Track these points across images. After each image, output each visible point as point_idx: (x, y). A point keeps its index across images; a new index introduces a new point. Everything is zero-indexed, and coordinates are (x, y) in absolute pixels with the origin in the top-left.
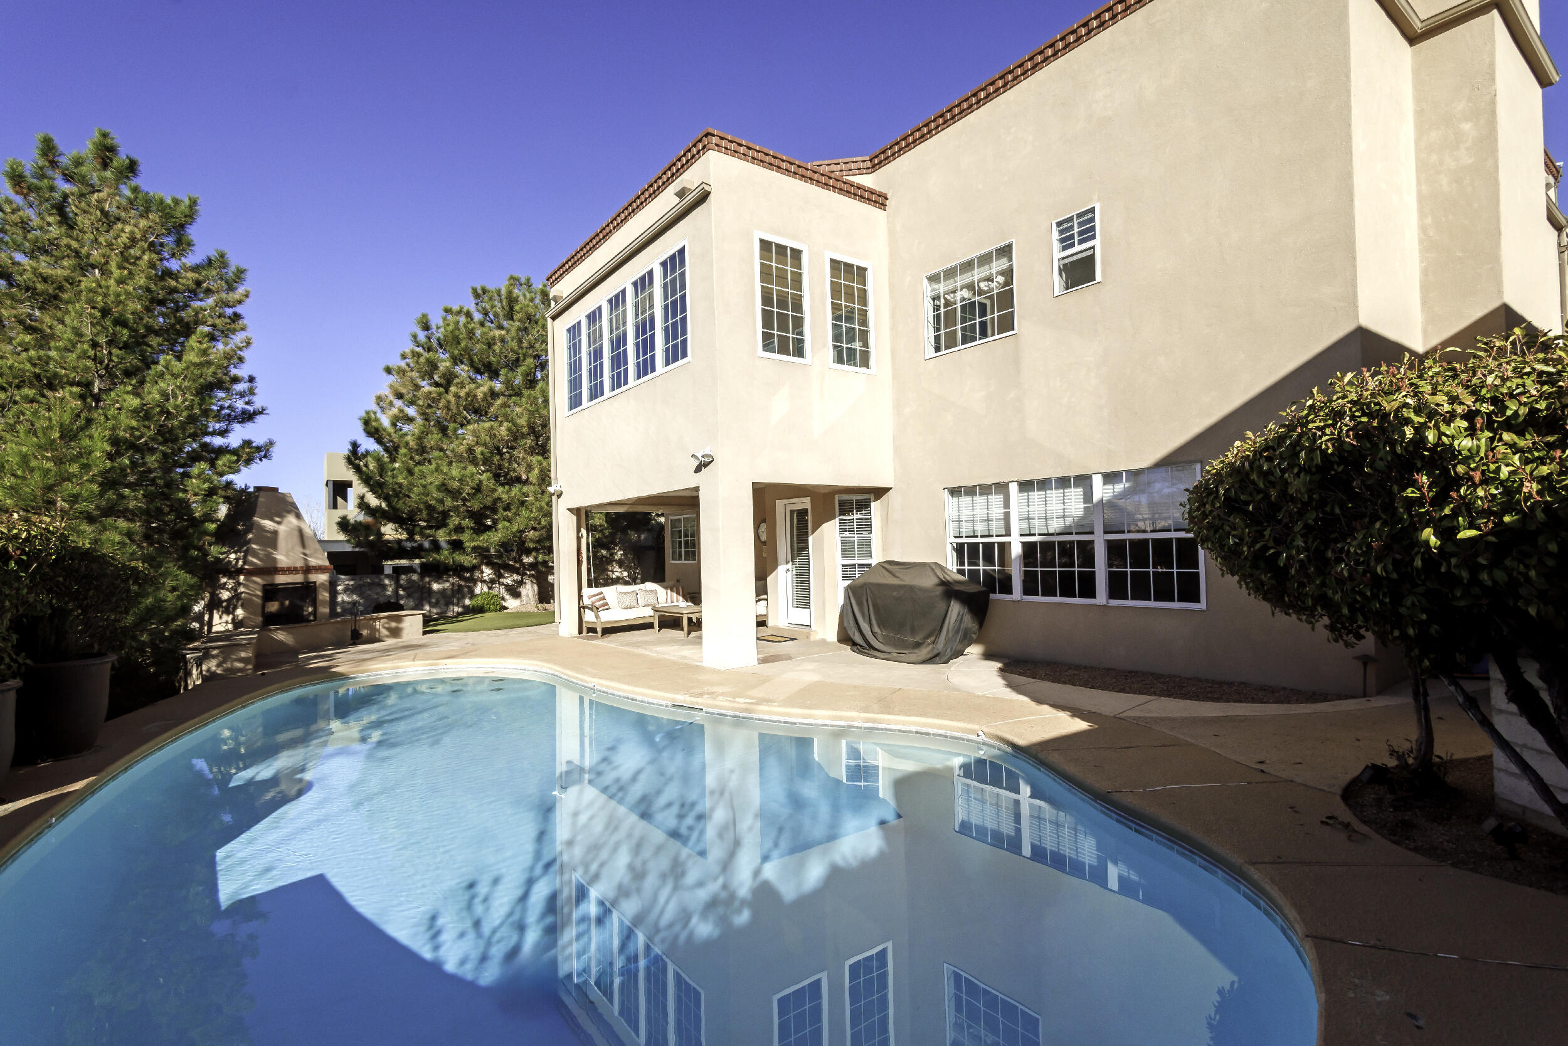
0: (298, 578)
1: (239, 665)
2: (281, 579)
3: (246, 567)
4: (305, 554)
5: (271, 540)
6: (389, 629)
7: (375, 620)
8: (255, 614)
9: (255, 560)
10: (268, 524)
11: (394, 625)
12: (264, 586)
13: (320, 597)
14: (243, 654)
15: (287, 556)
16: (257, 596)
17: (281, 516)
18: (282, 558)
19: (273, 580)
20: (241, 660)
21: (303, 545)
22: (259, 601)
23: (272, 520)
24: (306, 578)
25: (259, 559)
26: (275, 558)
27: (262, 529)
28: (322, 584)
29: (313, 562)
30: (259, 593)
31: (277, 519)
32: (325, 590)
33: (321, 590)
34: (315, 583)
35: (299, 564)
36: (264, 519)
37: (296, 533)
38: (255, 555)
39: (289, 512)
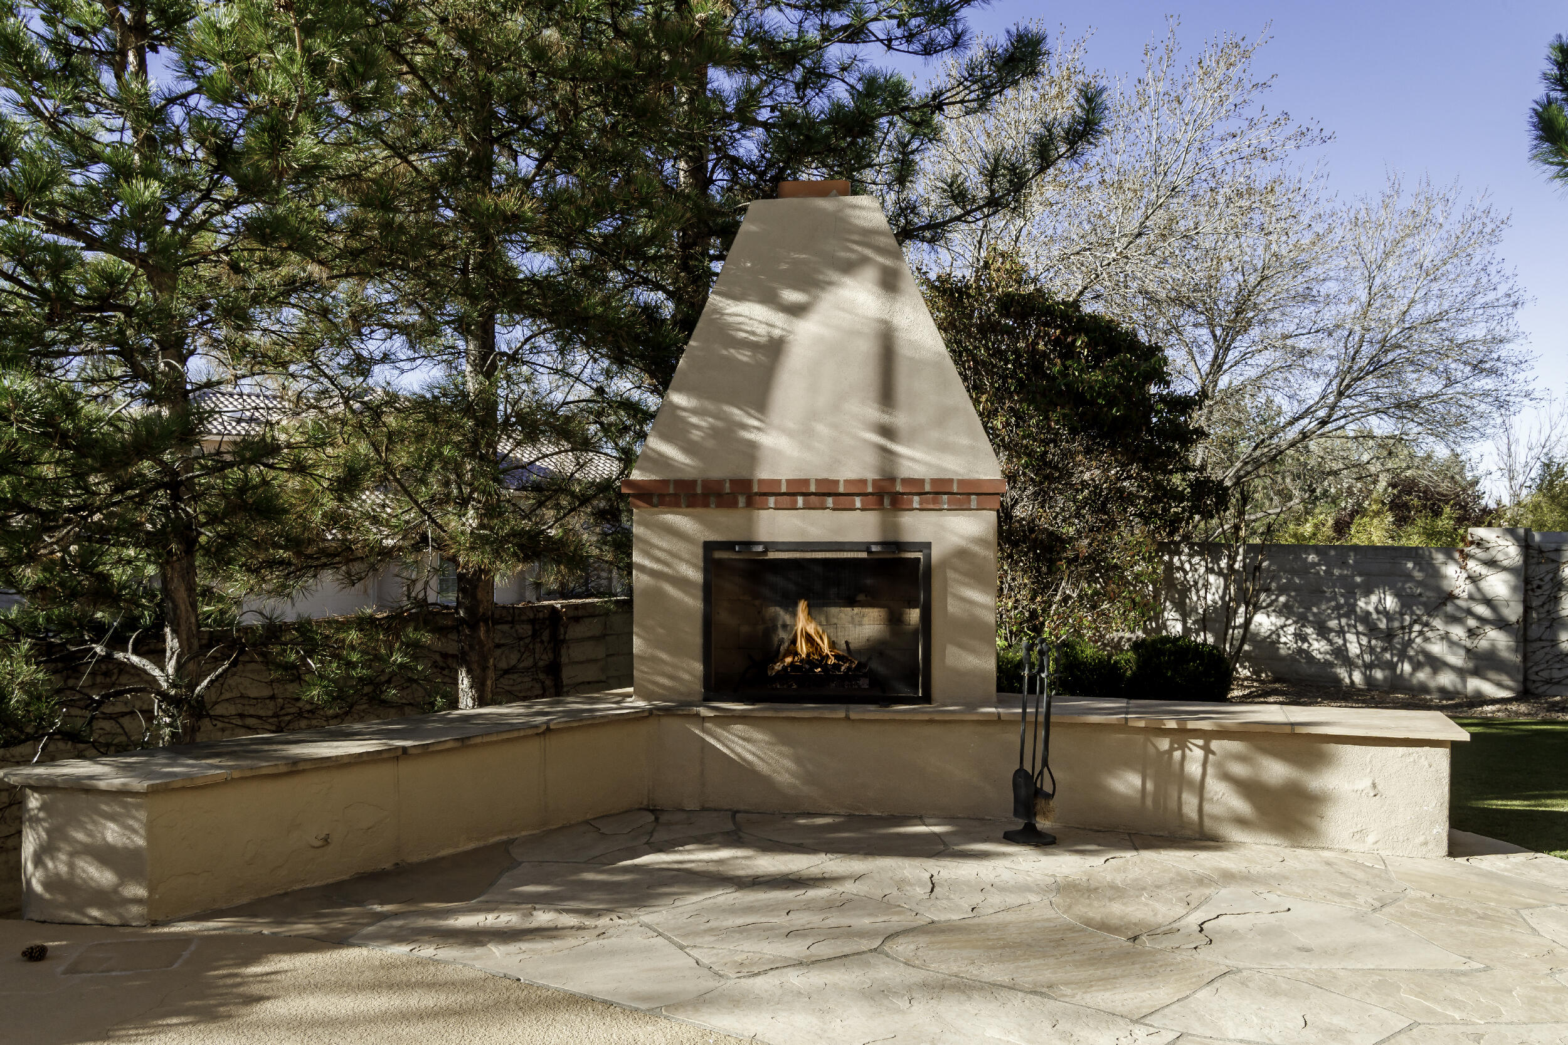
0: (855, 525)
2: (777, 525)
3: (636, 475)
4: (887, 432)
6: (1249, 788)
7: (1182, 735)
8: (676, 649)
9: (673, 451)
10: (752, 315)
11: (1275, 771)
12: (709, 546)
13: (953, 607)
15: (804, 434)
16: (681, 582)
17: (812, 285)
18: (786, 446)
19: (750, 524)
21: (887, 395)
22: (691, 602)
23: (770, 299)
24: (890, 526)
25: (689, 448)
26: (753, 446)
28: (962, 554)
29: (918, 462)
30: (695, 574)
31: (792, 296)
32: (977, 577)
33: (951, 574)
34: (928, 545)
35: (860, 470)
37: (866, 348)
39: (849, 267)
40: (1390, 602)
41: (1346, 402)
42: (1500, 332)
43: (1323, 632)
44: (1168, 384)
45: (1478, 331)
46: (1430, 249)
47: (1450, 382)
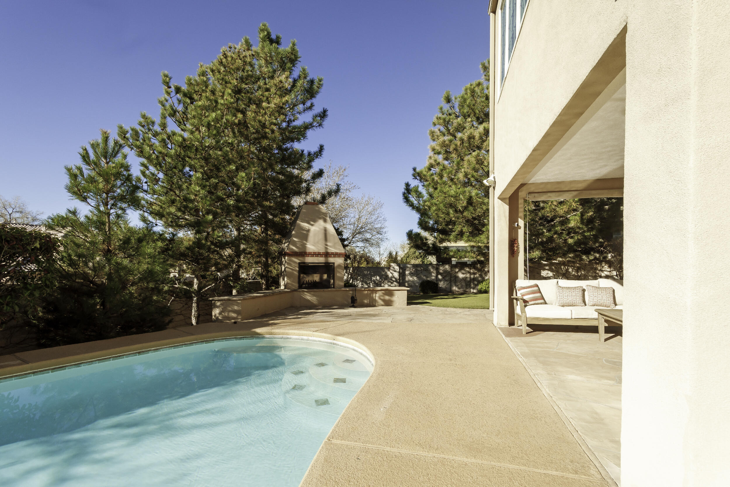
0: (322, 260)
1: (234, 315)
2: (309, 260)
3: (288, 251)
4: (326, 245)
5: (305, 236)
6: (384, 300)
8: (295, 282)
9: (294, 248)
10: (305, 225)
11: (387, 298)
12: (299, 263)
13: (338, 274)
14: (236, 308)
15: (314, 245)
16: (295, 270)
17: (315, 221)
18: (311, 247)
19: (304, 260)
20: (235, 311)
21: (326, 239)
22: (296, 273)
23: (309, 223)
24: (327, 260)
25: (297, 247)
26: (306, 247)
27: (302, 229)
28: (339, 265)
29: (332, 250)
30: (297, 269)
31: (312, 223)
32: (341, 269)
33: (337, 268)
34: (334, 263)
35: (322, 251)
36: (303, 222)
37: (323, 231)
38: (294, 245)
39: (320, 218)
40: (378, 278)
41: (353, 239)
42: (383, 226)
43: (367, 284)
44: (342, 236)
45: (379, 226)
46: (370, 209)
47: (373, 236)
